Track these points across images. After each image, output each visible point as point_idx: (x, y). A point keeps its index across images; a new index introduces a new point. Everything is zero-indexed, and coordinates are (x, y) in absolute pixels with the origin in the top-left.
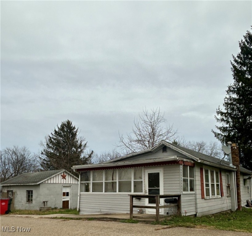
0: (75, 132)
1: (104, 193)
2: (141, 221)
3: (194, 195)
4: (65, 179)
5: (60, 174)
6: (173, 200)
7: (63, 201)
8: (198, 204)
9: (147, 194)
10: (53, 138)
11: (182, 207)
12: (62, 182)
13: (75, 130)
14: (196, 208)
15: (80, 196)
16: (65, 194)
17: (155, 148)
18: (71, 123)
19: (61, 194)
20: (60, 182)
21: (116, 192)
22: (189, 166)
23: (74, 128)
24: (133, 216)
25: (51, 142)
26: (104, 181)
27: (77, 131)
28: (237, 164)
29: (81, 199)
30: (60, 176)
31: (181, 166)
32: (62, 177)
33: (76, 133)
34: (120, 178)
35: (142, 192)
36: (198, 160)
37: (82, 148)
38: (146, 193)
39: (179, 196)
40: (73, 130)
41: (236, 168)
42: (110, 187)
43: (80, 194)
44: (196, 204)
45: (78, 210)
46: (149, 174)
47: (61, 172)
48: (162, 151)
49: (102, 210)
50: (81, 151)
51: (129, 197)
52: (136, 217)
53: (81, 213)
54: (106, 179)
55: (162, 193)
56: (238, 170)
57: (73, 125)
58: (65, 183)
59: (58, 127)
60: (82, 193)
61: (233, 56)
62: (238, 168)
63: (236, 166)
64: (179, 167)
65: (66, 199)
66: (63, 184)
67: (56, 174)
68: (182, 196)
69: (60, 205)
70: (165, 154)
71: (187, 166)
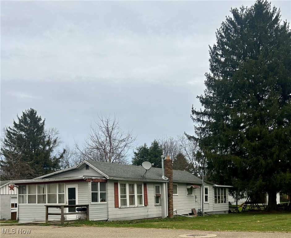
0: (41, 124)
1: (37, 204)
2: (52, 224)
3: (106, 205)
4: (13, 190)
5: (7, 185)
6: (82, 209)
7: (12, 213)
8: (109, 212)
9: (68, 205)
10: (11, 133)
11: (90, 214)
12: (10, 194)
13: (41, 122)
14: (108, 215)
15: (19, 207)
16: (14, 205)
17: (79, 166)
18: (36, 112)
19: (9, 206)
20: (7, 193)
21: (46, 203)
22: (100, 183)
23: (40, 119)
24: (49, 221)
25: (10, 138)
26: (37, 194)
27: (43, 123)
28: (169, 176)
29: (19, 209)
30: (7, 187)
31: (89, 183)
32: (9, 188)
33: (43, 125)
34: (49, 192)
35: (64, 203)
36: (107, 177)
37: (51, 146)
38: (67, 203)
39: (87, 206)
40: (39, 122)
41: (168, 180)
42: (42, 199)
43: (19, 205)
44: (108, 212)
45: (17, 219)
46: (69, 188)
47: (8, 183)
48: (85, 168)
49: (36, 219)
50: (51, 150)
51: (45, 207)
52: (50, 221)
53: (20, 221)
54: (39, 192)
55: (77, 204)
56: (169, 181)
57: (38, 115)
58: (13, 194)
59: (19, 118)
60: (20, 204)
61: (210, 47)
62: (170, 180)
63: (168, 178)
64: (88, 184)
65: (15, 210)
66: (11, 195)
67: (3, 186)
68: (89, 206)
69: (9, 217)
70: (88, 171)
71: (98, 182)
